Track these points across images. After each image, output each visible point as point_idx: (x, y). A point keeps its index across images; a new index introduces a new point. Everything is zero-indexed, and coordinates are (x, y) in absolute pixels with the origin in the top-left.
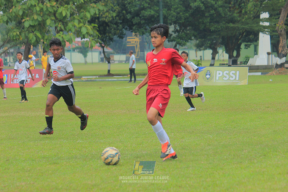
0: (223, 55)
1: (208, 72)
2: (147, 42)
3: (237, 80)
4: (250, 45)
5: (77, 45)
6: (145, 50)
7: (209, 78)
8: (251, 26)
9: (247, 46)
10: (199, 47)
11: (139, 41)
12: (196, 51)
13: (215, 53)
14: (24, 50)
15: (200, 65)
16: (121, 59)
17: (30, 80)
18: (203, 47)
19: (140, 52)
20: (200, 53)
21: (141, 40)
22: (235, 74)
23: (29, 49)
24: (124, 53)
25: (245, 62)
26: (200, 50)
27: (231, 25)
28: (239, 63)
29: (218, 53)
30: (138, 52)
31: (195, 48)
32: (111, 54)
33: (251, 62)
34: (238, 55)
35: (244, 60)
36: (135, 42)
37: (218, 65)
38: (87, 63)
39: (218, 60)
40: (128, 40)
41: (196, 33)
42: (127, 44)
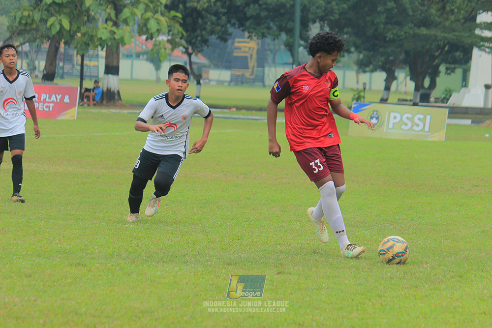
0: (404, 83)
1: (375, 113)
2: (270, 50)
3: (426, 132)
4: (454, 68)
5: (144, 47)
6: (266, 65)
7: (376, 124)
8: (460, 36)
9: (449, 71)
10: (363, 66)
11: (256, 47)
12: (358, 73)
13: (391, 78)
14: (47, 50)
15: (362, 100)
16: (221, 78)
17: (53, 104)
18: (371, 67)
19: (258, 67)
20: (364, 77)
21: (260, 47)
22: (423, 121)
23: (57, 49)
24: (228, 67)
25: (444, 98)
26: (365, 72)
27: (424, 31)
28: (432, 99)
29: (396, 78)
30: (254, 67)
31: (355, 67)
32: (205, 67)
33: (454, 100)
34: (433, 85)
35: (443, 96)
36: (250, 48)
37: (396, 101)
38: (160, 80)
39: (397, 91)
40: (237, 45)
41: (359, 42)
42: (235, 50)
